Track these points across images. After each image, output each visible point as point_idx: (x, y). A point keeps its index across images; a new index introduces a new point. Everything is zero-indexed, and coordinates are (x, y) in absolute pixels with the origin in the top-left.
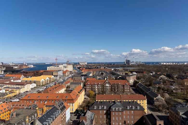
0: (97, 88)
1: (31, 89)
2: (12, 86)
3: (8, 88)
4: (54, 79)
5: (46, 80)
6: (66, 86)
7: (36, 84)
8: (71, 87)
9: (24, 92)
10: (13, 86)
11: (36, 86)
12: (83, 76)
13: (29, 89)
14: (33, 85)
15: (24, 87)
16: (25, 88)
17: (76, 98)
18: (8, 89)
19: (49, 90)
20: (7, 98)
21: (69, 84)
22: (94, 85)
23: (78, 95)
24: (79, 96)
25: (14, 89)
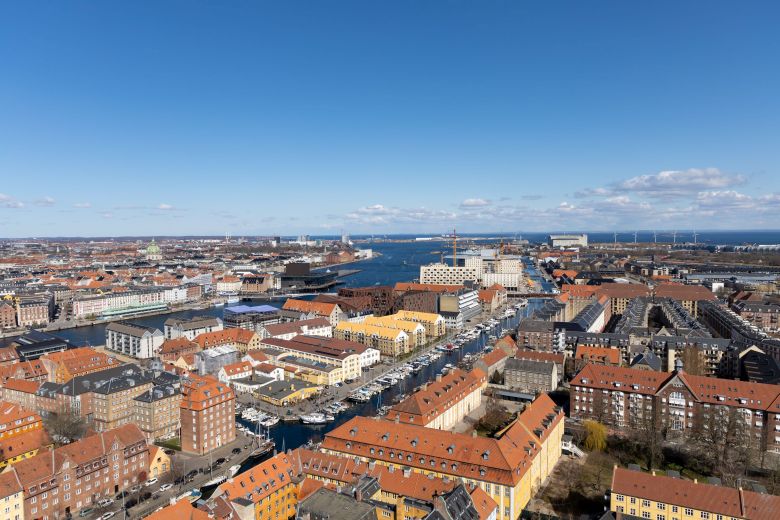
0: (622, 403)
1: (363, 369)
2: (305, 356)
3: (292, 360)
4: (443, 326)
5: (415, 332)
6: (491, 373)
7: (378, 352)
8: (507, 378)
9: (339, 381)
10: (308, 357)
11: (377, 358)
12: (560, 331)
13: (356, 371)
14: (369, 356)
15: (338, 364)
16: (343, 369)
17: (525, 464)
18: (292, 365)
19: (421, 398)
20: (291, 404)
21: (500, 362)
22: (611, 391)
23: (532, 445)
24: (538, 449)
25: (310, 370)
